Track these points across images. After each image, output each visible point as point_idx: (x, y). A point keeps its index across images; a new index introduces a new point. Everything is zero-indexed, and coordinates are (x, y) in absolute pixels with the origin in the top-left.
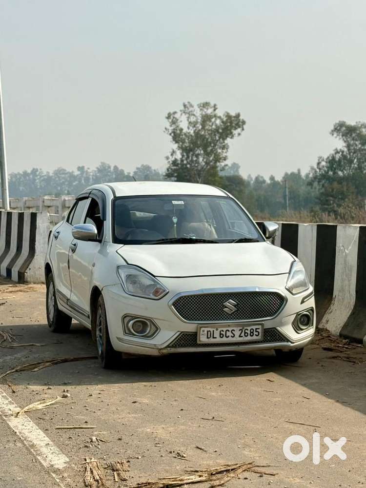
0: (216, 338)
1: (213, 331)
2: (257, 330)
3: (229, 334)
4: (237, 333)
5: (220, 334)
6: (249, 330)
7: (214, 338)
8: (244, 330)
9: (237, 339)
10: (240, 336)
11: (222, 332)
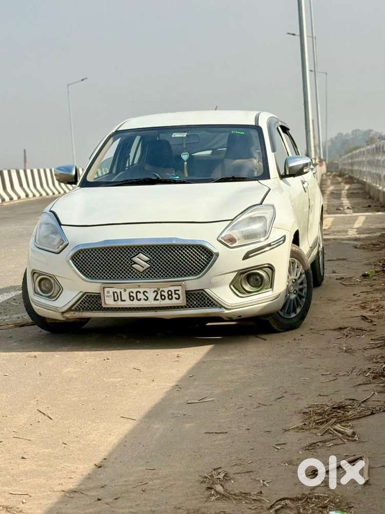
0: (124, 301)
1: (121, 292)
2: (177, 292)
3: (140, 296)
4: (151, 295)
5: (130, 296)
6: (166, 292)
7: (122, 300)
8: (159, 292)
9: (151, 303)
10: (155, 299)
11: (131, 294)
